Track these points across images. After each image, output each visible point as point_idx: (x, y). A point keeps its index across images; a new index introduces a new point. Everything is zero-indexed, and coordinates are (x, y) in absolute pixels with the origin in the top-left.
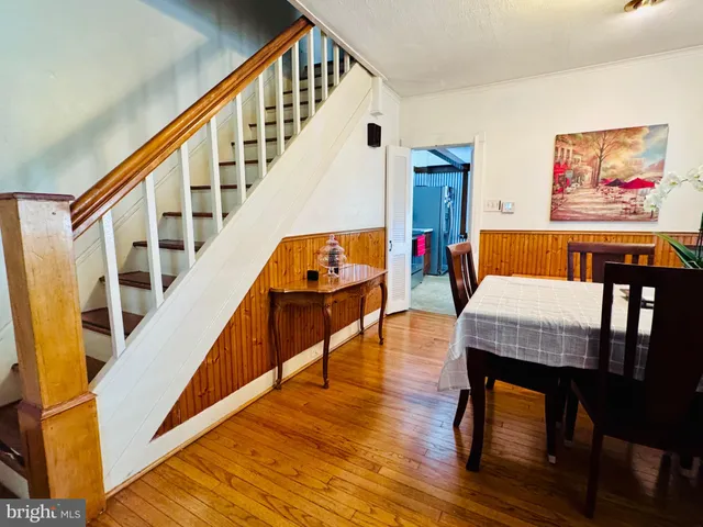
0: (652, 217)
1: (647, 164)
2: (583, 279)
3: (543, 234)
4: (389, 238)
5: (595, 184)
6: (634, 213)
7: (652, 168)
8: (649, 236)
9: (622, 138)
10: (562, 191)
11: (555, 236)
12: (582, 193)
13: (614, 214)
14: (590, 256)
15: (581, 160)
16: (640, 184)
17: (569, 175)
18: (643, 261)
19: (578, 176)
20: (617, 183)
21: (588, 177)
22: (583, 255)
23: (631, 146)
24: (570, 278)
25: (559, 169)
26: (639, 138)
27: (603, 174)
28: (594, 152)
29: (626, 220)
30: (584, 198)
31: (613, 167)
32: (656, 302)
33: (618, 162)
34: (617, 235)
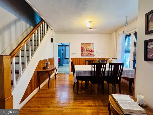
0: (93, 56)
1: (92, 48)
2: (87, 65)
3: (80, 58)
4: (55, 59)
5: (87, 51)
6: (91, 55)
7: (93, 49)
8: (93, 58)
9: (89, 44)
10: (82, 52)
11: (82, 58)
12: (85, 52)
13: (89, 55)
14: (88, 62)
15: (85, 47)
16: (91, 51)
17: (83, 49)
18: (93, 62)
19: (84, 49)
20: (89, 51)
21: (86, 50)
22: (87, 62)
23: (90, 46)
24: (86, 65)
25: (82, 48)
26: (91, 45)
27: (87, 49)
28: (86, 46)
29: (91, 56)
30: (85, 53)
31: (88, 49)
32: (96, 67)
33: (89, 48)
34: (90, 58)
